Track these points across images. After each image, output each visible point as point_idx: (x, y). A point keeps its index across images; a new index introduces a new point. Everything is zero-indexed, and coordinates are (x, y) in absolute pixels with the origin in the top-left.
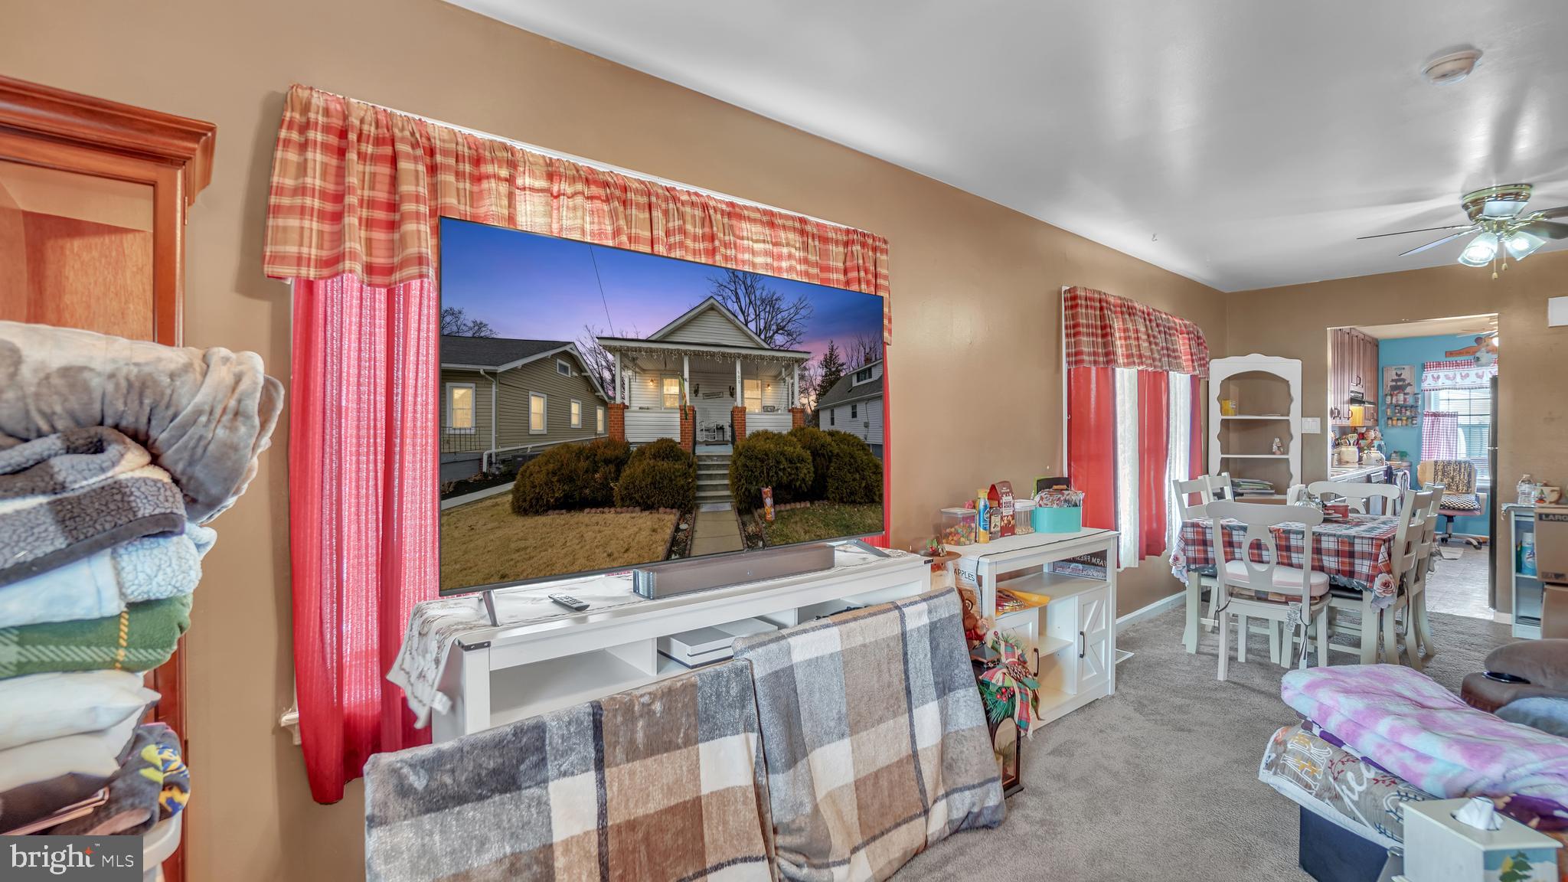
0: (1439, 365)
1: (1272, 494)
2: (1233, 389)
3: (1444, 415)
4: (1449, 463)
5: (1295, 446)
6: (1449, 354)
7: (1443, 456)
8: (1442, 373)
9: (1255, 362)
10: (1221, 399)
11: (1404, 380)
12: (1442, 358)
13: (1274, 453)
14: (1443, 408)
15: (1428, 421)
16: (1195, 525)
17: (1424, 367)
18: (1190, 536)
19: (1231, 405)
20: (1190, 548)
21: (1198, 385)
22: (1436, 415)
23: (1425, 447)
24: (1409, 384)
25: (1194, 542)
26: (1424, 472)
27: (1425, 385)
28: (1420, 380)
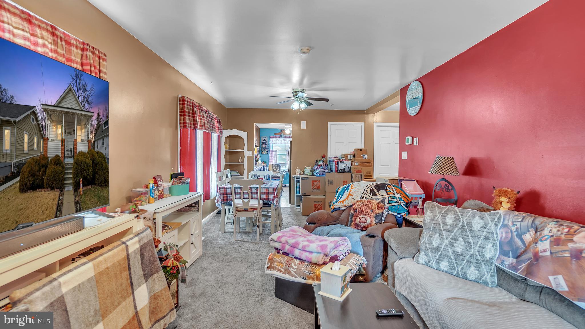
0: (273, 137)
1: (239, 175)
2: (228, 141)
3: (274, 151)
4: (275, 164)
5: (245, 160)
6: (275, 134)
7: (274, 163)
8: (274, 139)
9: (235, 132)
10: (225, 144)
11: (265, 141)
12: (274, 135)
13: (240, 162)
14: (274, 149)
15: (271, 152)
16: (223, 188)
17: (270, 137)
18: (222, 192)
19: (228, 146)
20: (222, 196)
21: (219, 138)
22: (272, 151)
23: (270, 160)
24: (267, 142)
25: (223, 194)
26: (270, 167)
27: (270, 142)
28: (269, 141)
